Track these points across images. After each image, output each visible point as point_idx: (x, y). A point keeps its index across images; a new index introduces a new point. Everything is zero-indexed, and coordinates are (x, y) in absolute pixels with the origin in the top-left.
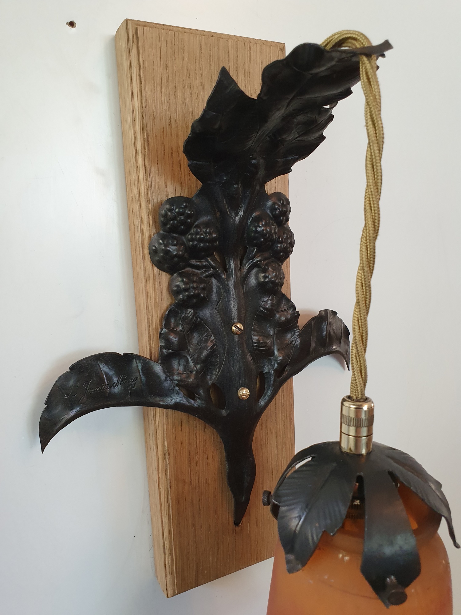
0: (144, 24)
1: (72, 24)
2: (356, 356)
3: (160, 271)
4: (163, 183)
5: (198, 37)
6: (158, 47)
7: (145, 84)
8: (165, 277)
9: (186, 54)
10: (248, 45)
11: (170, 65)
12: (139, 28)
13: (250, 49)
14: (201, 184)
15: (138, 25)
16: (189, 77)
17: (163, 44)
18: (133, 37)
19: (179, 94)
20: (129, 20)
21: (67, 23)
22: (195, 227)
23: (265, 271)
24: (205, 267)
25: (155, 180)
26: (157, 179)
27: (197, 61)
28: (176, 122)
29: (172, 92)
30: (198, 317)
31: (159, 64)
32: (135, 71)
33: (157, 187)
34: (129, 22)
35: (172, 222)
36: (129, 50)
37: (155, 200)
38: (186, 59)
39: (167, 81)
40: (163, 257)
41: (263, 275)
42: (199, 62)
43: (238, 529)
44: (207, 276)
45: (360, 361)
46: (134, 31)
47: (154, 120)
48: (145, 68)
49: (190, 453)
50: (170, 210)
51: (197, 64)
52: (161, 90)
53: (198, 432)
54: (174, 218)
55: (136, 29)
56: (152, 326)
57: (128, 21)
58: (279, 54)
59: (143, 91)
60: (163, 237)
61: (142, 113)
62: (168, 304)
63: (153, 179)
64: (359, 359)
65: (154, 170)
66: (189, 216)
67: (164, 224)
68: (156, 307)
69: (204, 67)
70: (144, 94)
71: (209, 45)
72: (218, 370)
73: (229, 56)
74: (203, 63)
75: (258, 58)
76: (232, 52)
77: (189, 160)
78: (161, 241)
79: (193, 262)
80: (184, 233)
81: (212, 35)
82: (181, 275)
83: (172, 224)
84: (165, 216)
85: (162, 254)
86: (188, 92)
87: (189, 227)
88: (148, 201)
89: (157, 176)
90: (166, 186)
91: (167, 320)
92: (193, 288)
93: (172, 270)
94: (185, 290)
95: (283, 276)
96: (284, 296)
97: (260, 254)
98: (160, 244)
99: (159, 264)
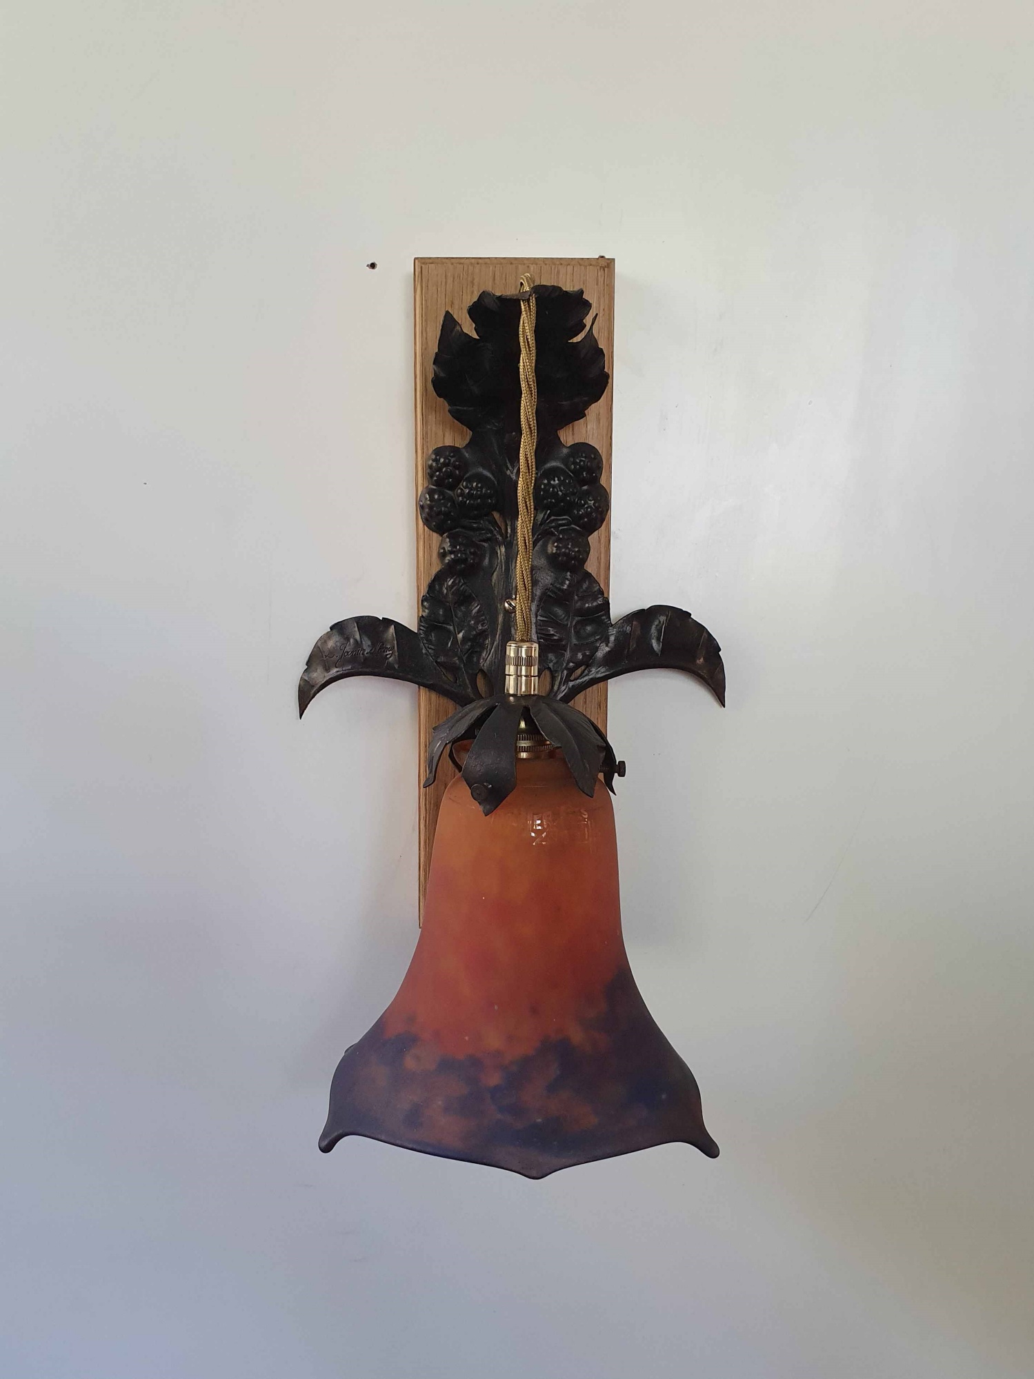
0: (431, 261)
1: (373, 266)
3: (431, 532)
4: (440, 433)
5: (491, 268)
6: (444, 284)
8: (435, 538)
10: (555, 269)
12: (423, 266)
13: (558, 272)
14: (471, 433)
18: (418, 277)
21: (368, 266)
22: (464, 480)
23: (559, 540)
26: (434, 429)
30: (467, 587)
32: (418, 312)
33: (433, 436)
36: (415, 290)
40: (428, 513)
41: (556, 545)
46: (420, 270)
54: (439, 470)
55: (421, 268)
56: (421, 594)
58: (599, 274)
59: (424, 332)
60: (430, 491)
61: (422, 356)
62: (436, 567)
63: (429, 427)
65: (432, 418)
67: (431, 476)
68: (426, 569)
70: (424, 335)
72: (487, 654)
75: (568, 281)
77: (449, 405)
80: (452, 487)
82: (449, 536)
83: (437, 476)
85: (427, 510)
87: (458, 480)
89: (434, 425)
90: (444, 436)
91: (431, 587)
92: (460, 551)
93: (439, 529)
94: (451, 552)
95: (586, 550)
96: (588, 575)
97: (553, 518)
98: (427, 499)
99: (427, 522)
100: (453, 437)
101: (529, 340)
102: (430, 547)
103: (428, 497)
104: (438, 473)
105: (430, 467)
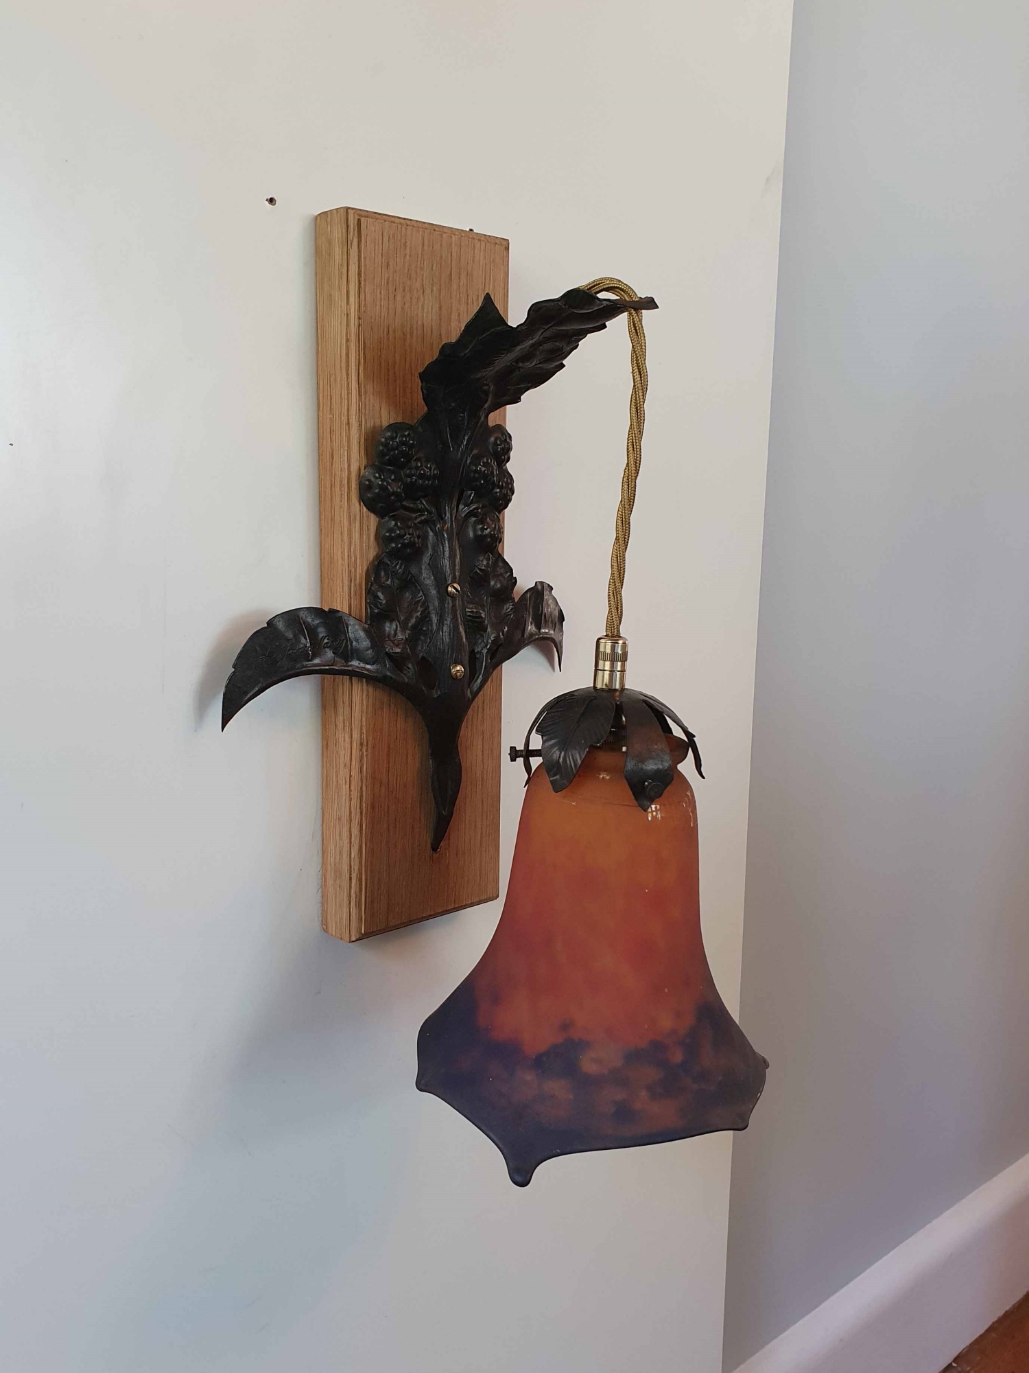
1: (271, 201)
2: (613, 593)
3: (369, 512)
4: (378, 405)
6: (381, 242)
7: (365, 285)
8: (373, 520)
9: (408, 252)
10: (471, 242)
11: (391, 264)
12: (362, 219)
13: (474, 247)
14: (426, 409)
15: (359, 215)
16: (410, 279)
17: (386, 239)
18: (354, 230)
19: (399, 298)
20: (349, 208)
21: (265, 199)
23: (482, 521)
24: (419, 510)
25: (369, 400)
26: (371, 400)
27: (419, 260)
28: (394, 331)
29: (391, 296)
30: (410, 573)
31: (380, 262)
32: (353, 268)
33: (371, 408)
34: (351, 212)
35: (392, 453)
36: (347, 242)
37: (369, 425)
38: (408, 257)
39: (388, 282)
40: (378, 494)
41: (481, 526)
42: (421, 261)
43: (436, 856)
44: (421, 522)
45: (617, 598)
46: (355, 221)
47: (372, 329)
48: (365, 265)
49: (389, 746)
50: (392, 438)
51: (419, 263)
52: (381, 293)
53: (399, 719)
54: (395, 448)
55: (359, 221)
56: (355, 580)
57: (349, 210)
59: (362, 291)
60: (380, 470)
61: (359, 318)
62: (375, 553)
63: (367, 399)
64: (617, 595)
65: (369, 388)
66: (411, 447)
68: (362, 556)
70: (362, 297)
71: (431, 241)
72: (429, 641)
73: (452, 255)
74: (425, 263)
75: (482, 257)
76: (455, 250)
77: (423, 381)
78: (377, 475)
79: (408, 503)
80: (403, 466)
82: (394, 518)
84: (386, 445)
85: (377, 491)
86: (408, 297)
87: (409, 459)
88: (360, 425)
89: (371, 396)
96: (500, 556)
100: (388, 411)
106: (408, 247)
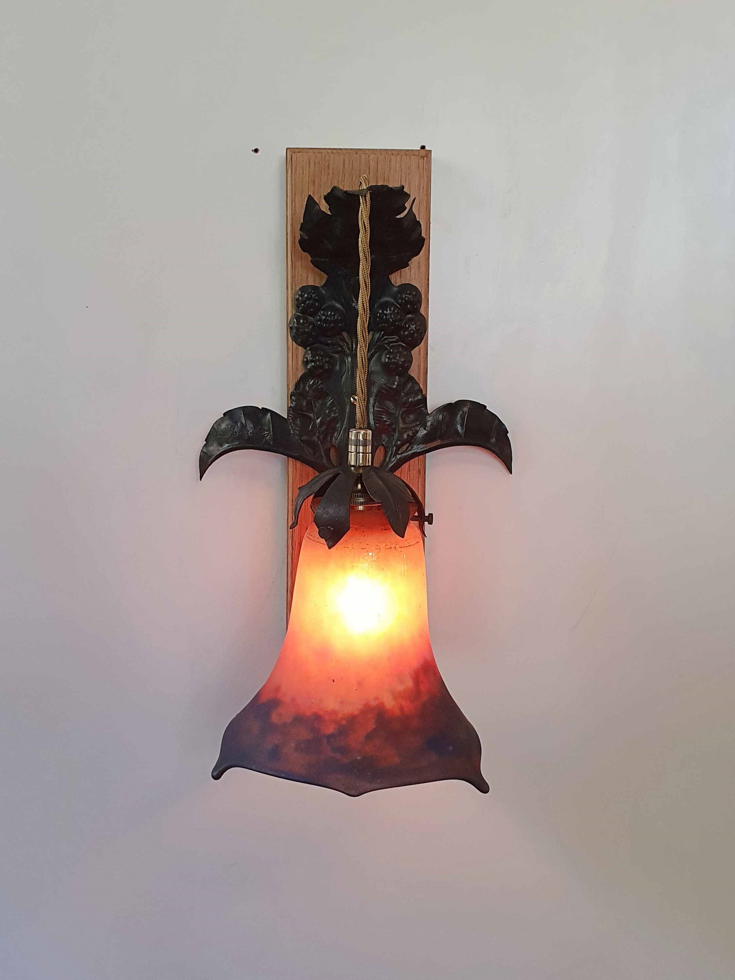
0: (298, 150)
1: (256, 151)
3: (298, 346)
4: (305, 275)
6: (307, 168)
8: (301, 350)
9: (331, 171)
10: (388, 158)
12: (293, 154)
13: (390, 160)
14: (327, 277)
15: (293, 152)
17: (312, 165)
18: (289, 162)
21: (253, 151)
22: (323, 310)
23: (390, 353)
25: (298, 272)
26: (300, 271)
27: (341, 174)
31: (307, 181)
32: (289, 187)
33: (300, 277)
38: (331, 174)
40: (296, 333)
41: (388, 356)
42: (342, 176)
46: (290, 156)
48: (295, 184)
50: (302, 296)
51: (340, 177)
54: (304, 302)
58: (420, 161)
59: (293, 202)
60: (297, 317)
62: (301, 371)
63: (297, 271)
65: (298, 264)
66: (317, 301)
67: (298, 306)
69: (346, 180)
70: (294, 204)
71: (351, 162)
72: (338, 434)
73: (369, 169)
74: (346, 176)
75: (398, 166)
76: (373, 164)
77: (311, 257)
79: (323, 339)
80: (313, 315)
81: (357, 151)
82: (311, 349)
83: (302, 307)
85: (295, 331)
87: (318, 310)
88: (292, 289)
89: (300, 269)
91: (297, 385)
92: (318, 360)
93: (303, 345)
94: (312, 361)
95: (410, 361)
96: (411, 379)
97: (385, 337)
98: (294, 322)
99: (294, 339)
100: (314, 278)
101: (365, 224)
102: (297, 357)
103: (295, 321)
104: (303, 305)
105: (298, 300)
106: (331, 168)
